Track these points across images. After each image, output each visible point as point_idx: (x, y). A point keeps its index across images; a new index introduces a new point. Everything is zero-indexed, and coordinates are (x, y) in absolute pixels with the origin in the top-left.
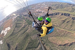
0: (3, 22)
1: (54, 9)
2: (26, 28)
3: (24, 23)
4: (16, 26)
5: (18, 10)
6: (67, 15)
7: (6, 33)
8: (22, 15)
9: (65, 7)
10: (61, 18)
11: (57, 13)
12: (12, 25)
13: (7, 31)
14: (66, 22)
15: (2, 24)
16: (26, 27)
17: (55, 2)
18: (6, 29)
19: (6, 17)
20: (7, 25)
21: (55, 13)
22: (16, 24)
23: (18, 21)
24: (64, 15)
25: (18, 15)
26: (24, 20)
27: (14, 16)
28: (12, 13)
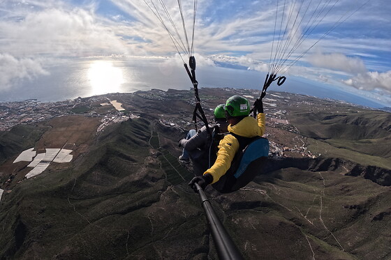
0: (52, 113)
1: (319, 134)
2: (147, 195)
3: (147, 163)
4: (102, 164)
5: (139, 92)
6: (379, 175)
7: (38, 169)
8: (152, 124)
9: (375, 132)
10: (345, 191)
11: (328, 162)
12: (84, 149)
13: (52, 163)
14: (368, 218)
15: (43, 122)
16: (149, 186)
17: (329, 104)
18: (51, 154)
19: (73, 99)
20: (61, 138)
21: (317, 160)
22: (109, 152)
23: (124, 141)
24: (363, 174)
25: (133, 116)
26: (152, 152)
27: (115, 112)
28: (108, 95)
